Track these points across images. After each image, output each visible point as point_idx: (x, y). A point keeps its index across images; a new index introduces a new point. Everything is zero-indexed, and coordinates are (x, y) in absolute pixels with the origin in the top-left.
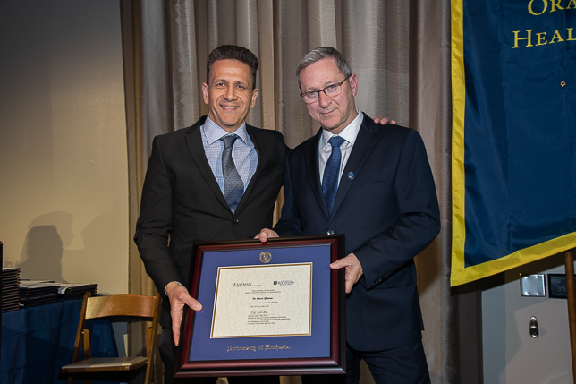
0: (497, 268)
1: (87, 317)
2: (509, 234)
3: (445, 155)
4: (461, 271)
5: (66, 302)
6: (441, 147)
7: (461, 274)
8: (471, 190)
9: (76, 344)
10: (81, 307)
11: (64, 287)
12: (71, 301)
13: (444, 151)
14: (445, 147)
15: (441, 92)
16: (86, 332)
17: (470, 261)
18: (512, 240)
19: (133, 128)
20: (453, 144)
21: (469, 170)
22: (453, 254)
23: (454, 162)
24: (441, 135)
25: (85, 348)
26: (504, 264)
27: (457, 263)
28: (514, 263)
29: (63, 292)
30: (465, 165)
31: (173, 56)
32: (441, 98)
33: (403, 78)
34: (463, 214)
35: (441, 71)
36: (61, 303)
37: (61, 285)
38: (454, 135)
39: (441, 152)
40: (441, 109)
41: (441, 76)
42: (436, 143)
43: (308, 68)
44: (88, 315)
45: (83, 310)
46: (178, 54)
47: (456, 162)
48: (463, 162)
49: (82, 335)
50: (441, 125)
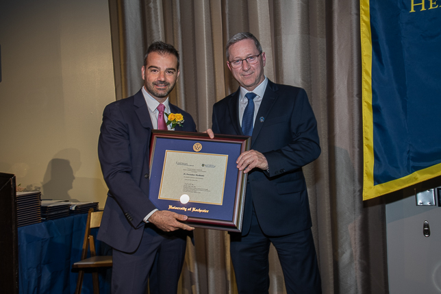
0: (399, 185)
1: (91, 226)
2: (408, 159)
3: (356, 99)
4: (371, 188)
5: (76, 216)
6: (352, 93)
7: (371, 191)
8: (378, 125)
9: (84, 246)
10: (87, 219)
11: (74, 205)
12: (79, 215)
13: (355, 96)
14: (355, 93)
15: (352, 50)
16: (91, 237)
17: (378, 180)
18: (412, 163)
19: (120, 86)
20: (363, 90)
21: (376, 109)
22: (365, 175)
23: (364, 104)
24: (352, 84)
25: (91, 249)
26: (405, 182)
27: (368, 182)
28: (412, 182)
29: (73, 208)
30: (373, 106)
31: (148, 32)
32: (352, 55)
33: (321, 42)
34: (372, 144)
35: (352, 33)
36: (72, 217)
37: (72, 203)
38: (363, 83)
39: (352, 97)
40: (352, 63)
41: (352, 38)
42: (348, 90)
43: (236, 44)
44: (92, 225)
45: (88, 222)
46: (151, 30)
47: (365, 104)
48: (371, 104)
49: (88, 240)
50: (352, 76)
